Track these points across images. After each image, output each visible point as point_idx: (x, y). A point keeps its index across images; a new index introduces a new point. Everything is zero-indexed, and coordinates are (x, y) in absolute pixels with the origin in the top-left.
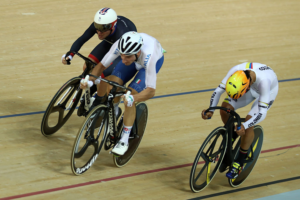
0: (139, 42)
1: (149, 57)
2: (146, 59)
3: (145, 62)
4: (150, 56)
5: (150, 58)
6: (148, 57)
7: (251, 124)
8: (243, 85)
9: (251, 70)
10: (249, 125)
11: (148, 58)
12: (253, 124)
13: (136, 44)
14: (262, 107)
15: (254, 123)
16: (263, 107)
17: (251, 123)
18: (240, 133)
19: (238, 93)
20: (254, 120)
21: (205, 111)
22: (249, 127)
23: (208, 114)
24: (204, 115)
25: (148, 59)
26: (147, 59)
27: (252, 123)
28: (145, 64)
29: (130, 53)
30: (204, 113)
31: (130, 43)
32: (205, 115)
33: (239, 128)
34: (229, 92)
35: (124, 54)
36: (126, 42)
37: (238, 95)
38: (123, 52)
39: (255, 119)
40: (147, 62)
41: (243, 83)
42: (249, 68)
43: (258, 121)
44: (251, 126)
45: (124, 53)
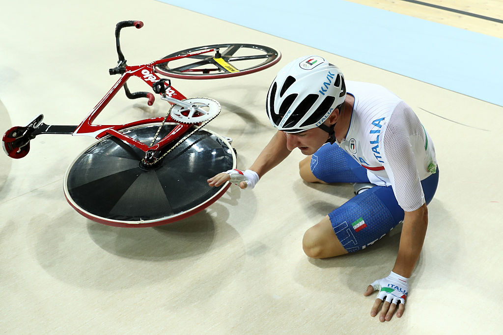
0: (323, 91)
1: (380, 127)
2: (371, 132)
3: (372, 143)
5: (384, 129)
6: (376, 125)
11: (376, 128)
13: (312, 99)
25: (379, 131)
26: (377, 134)
28: (375, 149)
29: (297, 126)
31: (293, 97)
35: (282, 131)
36: (281, 95)
38: (277, 125)
40: (377, 142)
45: (280, 127)
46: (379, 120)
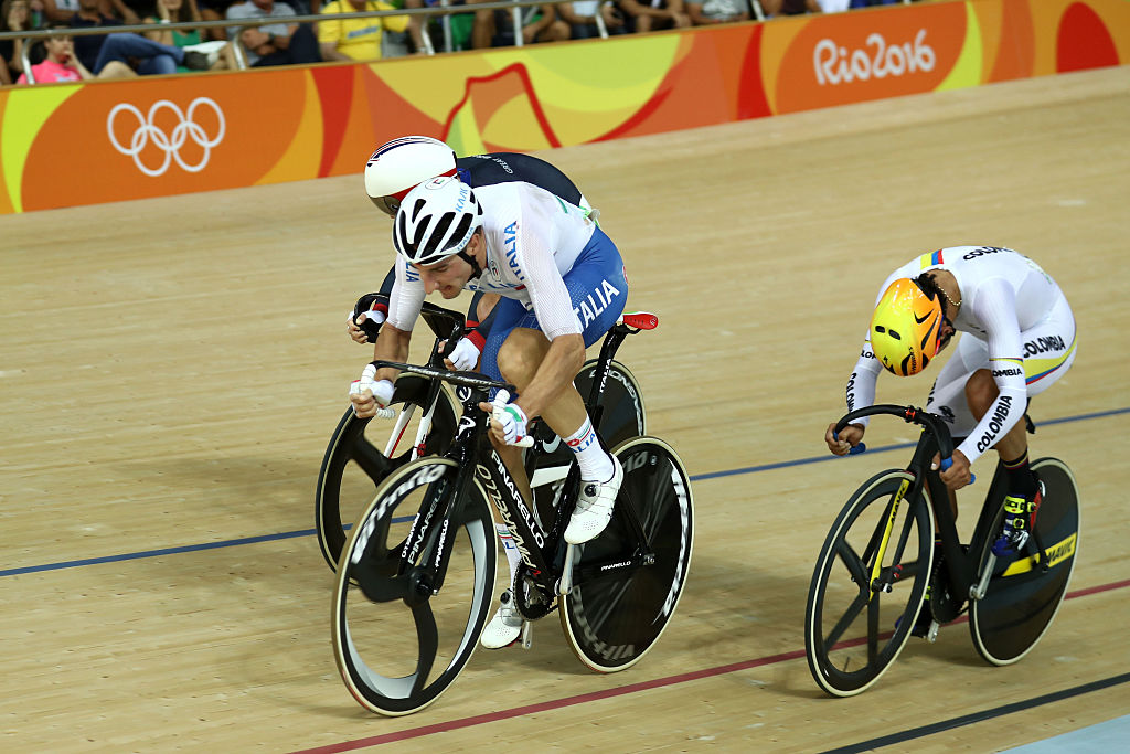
0: (458, 208)
1: (514, 233)
2: (505, 242)
3: (508, 255)
4: (514, 228)
5: (519, 234)
6: (509, 233)
7: (986, 441)
8: (919, 321)
9: (939, 266)
10: (979, 444)
11: (510, 236)
12: (993, 438)
13: (449, 217)
14: (1004, 376)
15: (992, 434)
16: (1007, 373)
17: (984, 438)
18: (954, 479)
19: (912, 354)
20: (991, 424)
21: (832, 427)
22: (981, 451)
23: (845, 433)
24: (833, 441)
25: (514, 238)
26: (512, 242)
27: (988, 437)
28: (513, 260)
29: (437, 252)
30: (831, 435)
31: (427, 219)
32: (836, 440)
33: (948, 461)
34: (885, 359)
35: (420, 263)
36: (413, 220)
37: (914, 361)
38: (413, 258)
39: (994, 419)
40: (514, 250)
41: (919, 317)
42: (933, 264)
43: (1003, 422)
44: (987, 445)
45: (417, 259)
46: (511, 226)
